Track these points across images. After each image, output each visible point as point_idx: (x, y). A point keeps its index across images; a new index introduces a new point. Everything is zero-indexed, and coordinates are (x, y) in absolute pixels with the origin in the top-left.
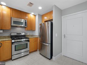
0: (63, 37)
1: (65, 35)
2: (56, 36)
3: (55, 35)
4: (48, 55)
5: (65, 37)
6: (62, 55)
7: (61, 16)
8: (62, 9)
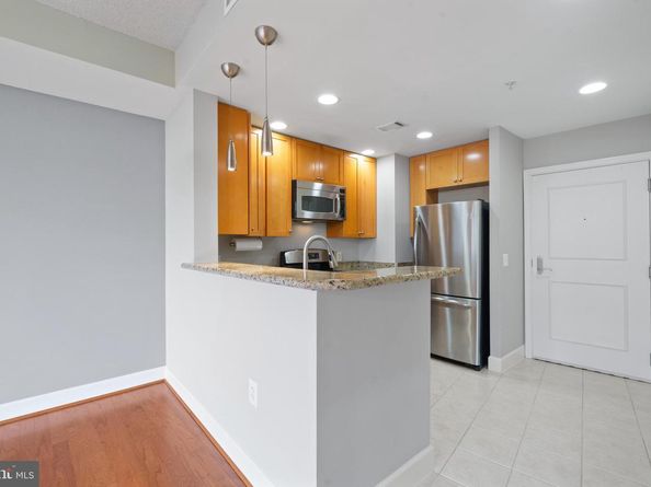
0: (530, 270)
1: (540, 261)
2: (506, 264)
3: (502, 258)
4: (470, 351)
5: (540, 270)
6: (529, 356)
7: (523, 169)
8: (523, 137)
